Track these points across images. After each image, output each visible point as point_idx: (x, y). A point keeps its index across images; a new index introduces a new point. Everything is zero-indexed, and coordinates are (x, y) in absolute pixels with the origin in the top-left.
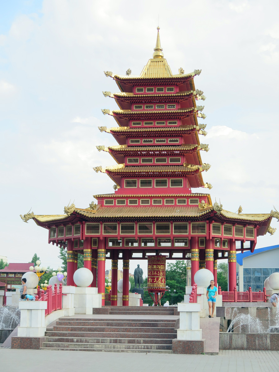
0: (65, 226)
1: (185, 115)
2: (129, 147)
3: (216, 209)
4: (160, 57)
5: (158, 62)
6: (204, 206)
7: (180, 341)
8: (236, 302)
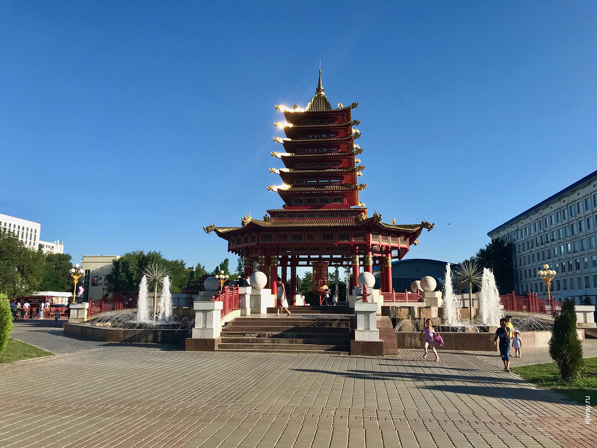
0: (242, 236)
1: (344, 143)
2: (296, 170)
3: (376, 219)
4: (322, 96)
5: (320, 99)
6: (363, 218)
7: (358, 342)
8: (394, 302)
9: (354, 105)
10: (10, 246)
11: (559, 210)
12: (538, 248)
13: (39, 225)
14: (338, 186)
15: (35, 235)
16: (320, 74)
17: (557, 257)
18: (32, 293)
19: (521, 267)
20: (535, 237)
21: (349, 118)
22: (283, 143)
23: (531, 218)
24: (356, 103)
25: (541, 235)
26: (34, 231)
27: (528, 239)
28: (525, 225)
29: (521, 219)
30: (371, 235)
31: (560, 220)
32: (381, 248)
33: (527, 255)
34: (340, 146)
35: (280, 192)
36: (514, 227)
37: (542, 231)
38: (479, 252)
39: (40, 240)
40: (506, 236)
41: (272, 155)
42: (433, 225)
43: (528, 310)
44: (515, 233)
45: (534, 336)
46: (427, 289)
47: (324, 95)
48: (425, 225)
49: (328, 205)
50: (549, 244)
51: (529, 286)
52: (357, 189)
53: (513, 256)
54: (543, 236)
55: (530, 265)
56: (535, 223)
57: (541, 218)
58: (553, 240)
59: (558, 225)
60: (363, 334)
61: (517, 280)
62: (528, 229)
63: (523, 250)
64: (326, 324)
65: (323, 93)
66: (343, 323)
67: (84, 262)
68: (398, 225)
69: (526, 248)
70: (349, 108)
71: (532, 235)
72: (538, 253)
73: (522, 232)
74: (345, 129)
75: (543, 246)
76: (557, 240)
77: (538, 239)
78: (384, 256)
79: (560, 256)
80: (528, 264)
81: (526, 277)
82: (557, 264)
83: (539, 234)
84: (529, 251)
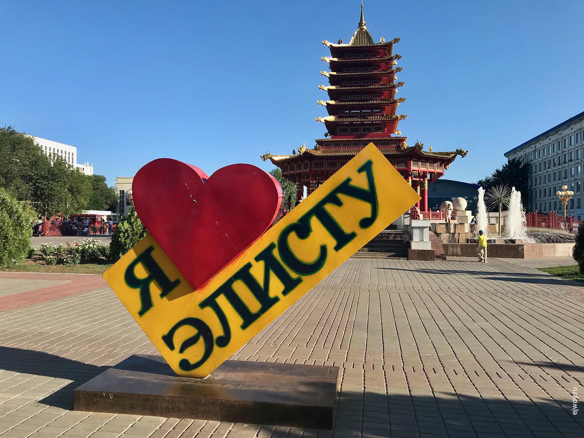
0: (296, 164)
1: (386, 76)
2: (341, 102)
3: (418, 147)
4: (364, 30)
5: (363, 33)
6: (405, 146)
7: (415, 250)
8: (430, 219)
9: (396, 40)
10: (62, 169)
11: (580, 130)
12: (555, 168)
13: (75, 148)
14: (379, 117)
15: (73, 158)
16: (362, 9)
17: (574, 177)
18: (81, 212)
19: (536, 187)
20: (553, 157)
21: (390, 53)
22: (329, 77)
23: (550, 139)
24: (398, 38)
25: (559, 155)
26: (71, 154)
27: (545, 159)
28: (544, 146)
29: (540, 140)
30: (412, 162)
31: (579, 141)
32: (419, 173)
33: (543, 175)
34: (382, 78)
35: (327, 122)
36: (532, 148)
37: (560, 152)
38: (495, 173)
39: (77, 163)
40: (523, 157)
41: (320, 88)
42: (466, 152)
43: (549, 227)
44: (532, 154)
45: (555, 247)
46: (458, 208)
47: (365, 29)
48: (460, 152)
49: (371, 134)
50: (566, 165)
51: (543, 204)
52: (398, 120)
53: (529, 175)
54: (561, 157)
55: (545, 185)
56: (554, 144)
57: (561, 139)
58: (571, 161)
59: (577, 145)
60: (418, 244)
61: (532, 199)
62: (547, 150)
63: (539, 170)
64: (384, 237)
65: (365, 27)
66: (398, 236)
67: (118, 182)
68: (434, 153)
69: (543, 168)
70: (391, 43)
71: (550, 156)
72: (555, 174)
73: (540, 153)
74: (387, 63)
75: (560, 166)
76: (575, 160)
77: (555, 159)
78: (422, 180)
79: (576, 176)
80: (544, 184)
81: (540, 196)
82: (573, 184)
83: (557, 154)
84: (545, 171)
